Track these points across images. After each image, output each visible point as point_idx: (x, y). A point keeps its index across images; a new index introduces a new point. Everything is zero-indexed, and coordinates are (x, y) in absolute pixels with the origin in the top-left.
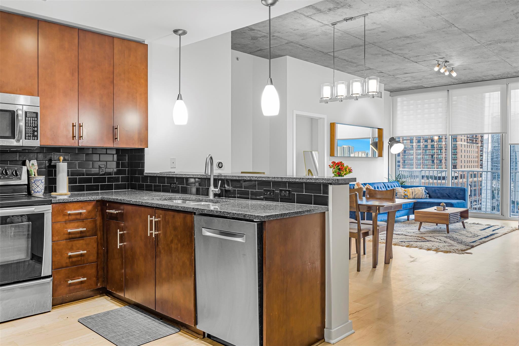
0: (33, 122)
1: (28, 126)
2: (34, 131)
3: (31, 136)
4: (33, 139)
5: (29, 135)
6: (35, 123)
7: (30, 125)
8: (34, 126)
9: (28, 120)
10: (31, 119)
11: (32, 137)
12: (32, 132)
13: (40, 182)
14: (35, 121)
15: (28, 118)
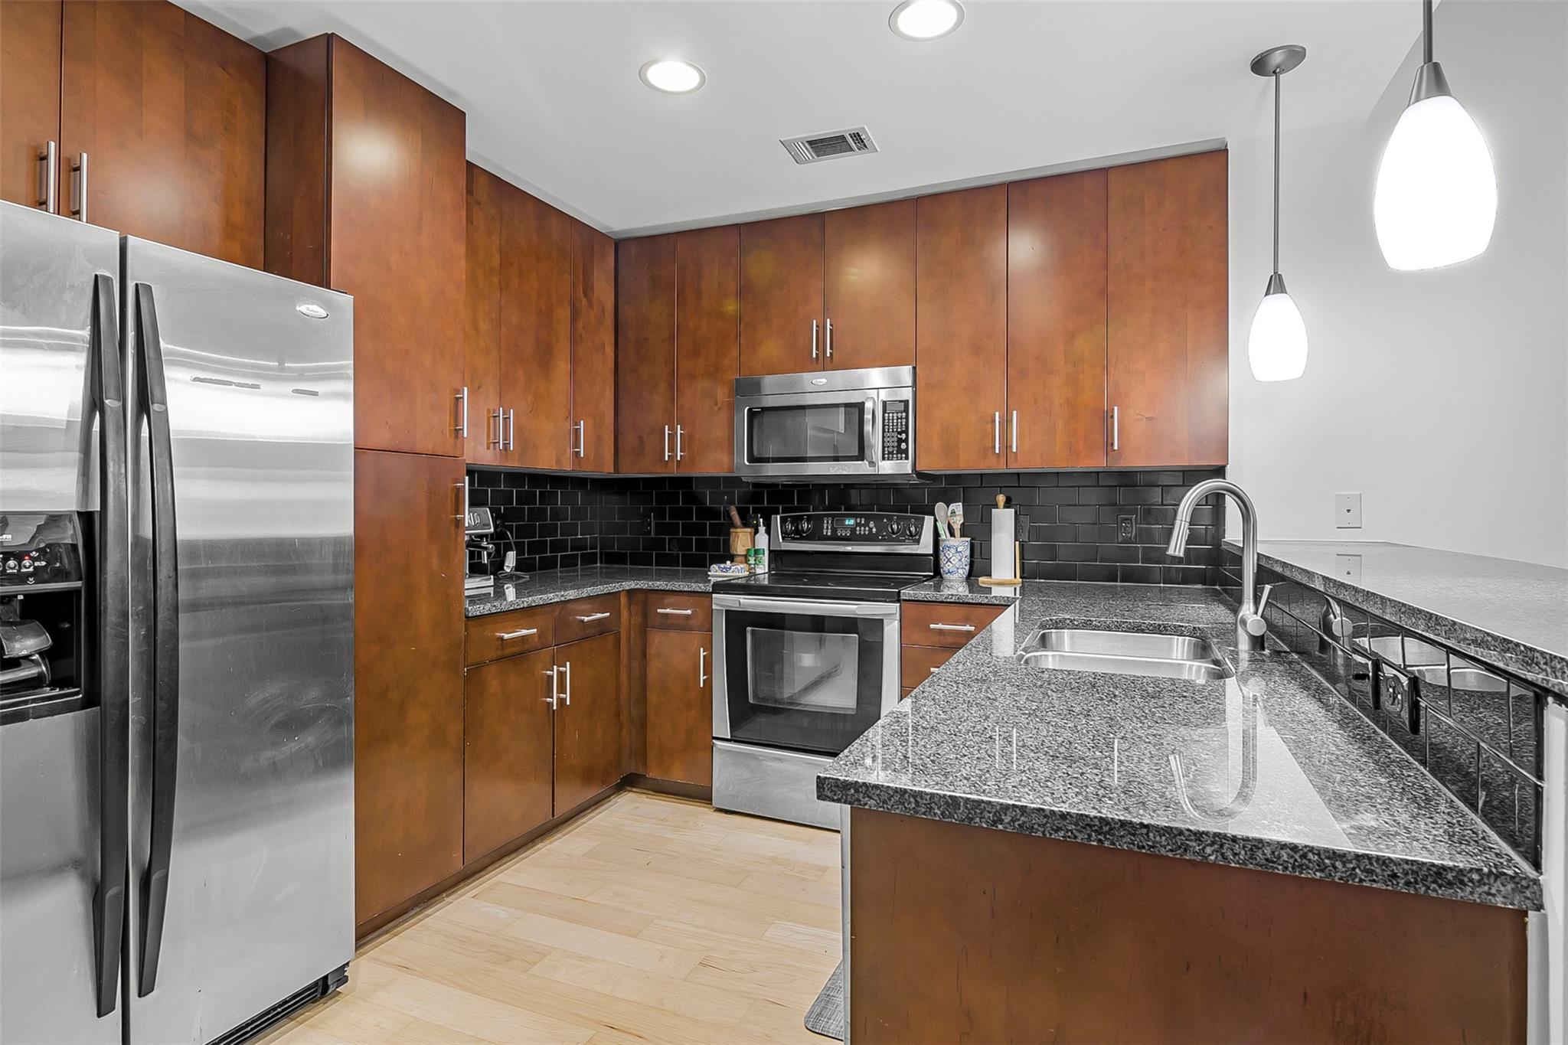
0: (897, 423)
1: (888, 432)
2: (900, 441)
3: (895, 452)
4: (897, 457)
5: (891, 450)
6: (901, 423)
7: (893, 429)
8: (899, 430)
9: (889, 419)
10: (895, 415)
11: (897, 454)
12: (896, 444)
13: (953, 551)
14: (901, 418)
15: (889, 413)
